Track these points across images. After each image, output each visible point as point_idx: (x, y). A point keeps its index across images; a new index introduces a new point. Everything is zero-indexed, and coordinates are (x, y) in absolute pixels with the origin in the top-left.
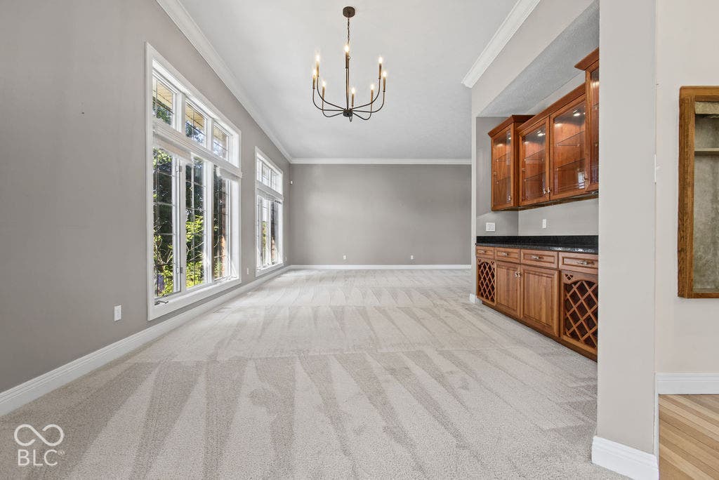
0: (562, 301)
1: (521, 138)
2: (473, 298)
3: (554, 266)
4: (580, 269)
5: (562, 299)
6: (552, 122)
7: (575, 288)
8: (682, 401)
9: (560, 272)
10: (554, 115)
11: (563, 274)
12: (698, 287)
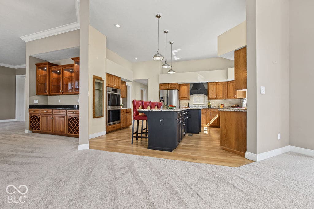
0: (68, 124)
1: (51, 71)
2: (27, 131)
3: (65, 114)
4: (73, 114)
5: (68, 123)
6: (63, 70)
7: (71, 119)
8: (94, 139)
9: (67, 116)
10: (64, 68)
11: (68, 116)
12: (96, 116)
